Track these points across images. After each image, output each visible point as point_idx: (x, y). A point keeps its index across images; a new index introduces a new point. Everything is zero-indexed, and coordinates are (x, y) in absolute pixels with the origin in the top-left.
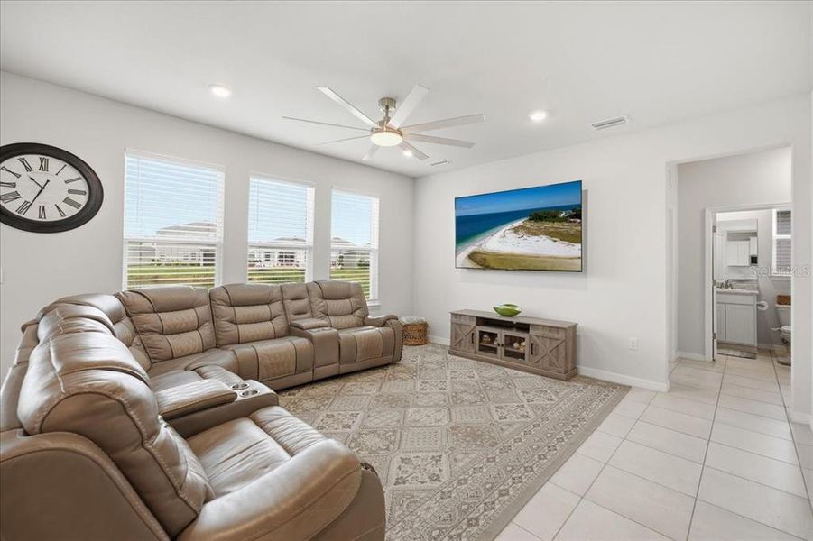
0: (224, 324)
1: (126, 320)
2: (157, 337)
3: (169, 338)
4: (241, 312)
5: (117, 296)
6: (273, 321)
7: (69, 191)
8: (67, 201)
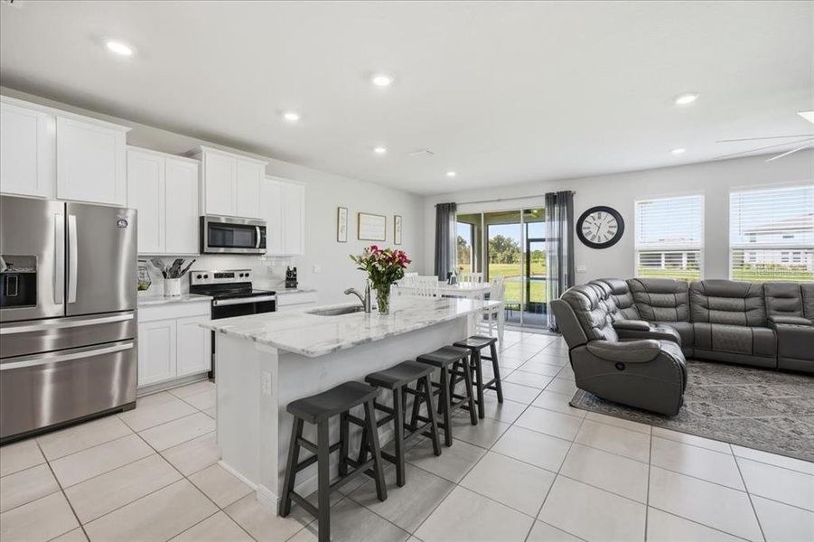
0: (698, 307)
1: (629, 294)
2: (646, 306)
3: (654, 309)
4: (713, 301)
5: (627, 281)
6: (747, 313)
7: (610, 227)
8: (609, 232)
